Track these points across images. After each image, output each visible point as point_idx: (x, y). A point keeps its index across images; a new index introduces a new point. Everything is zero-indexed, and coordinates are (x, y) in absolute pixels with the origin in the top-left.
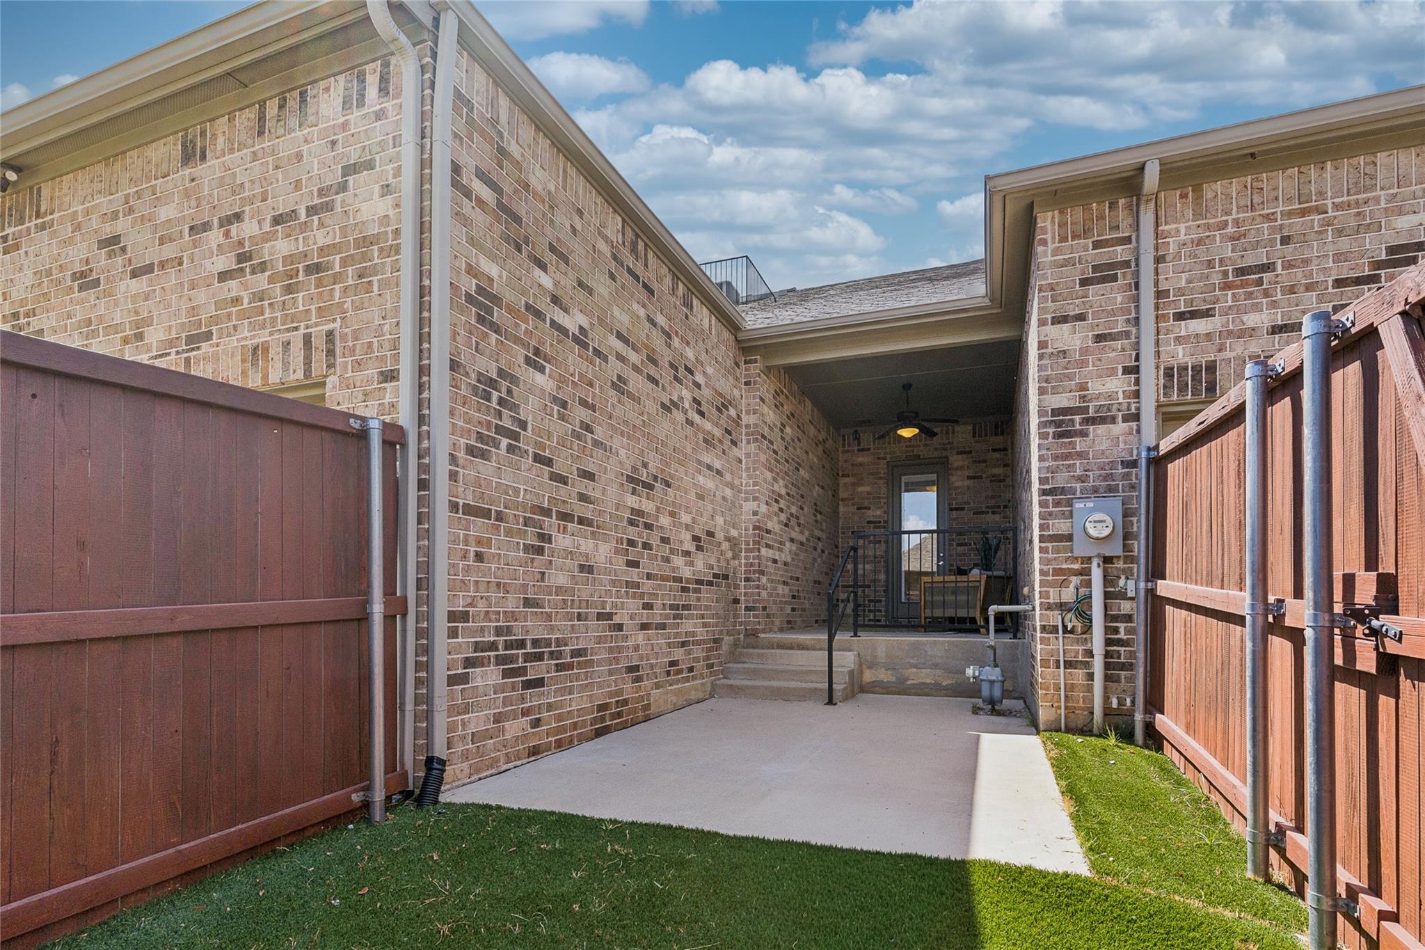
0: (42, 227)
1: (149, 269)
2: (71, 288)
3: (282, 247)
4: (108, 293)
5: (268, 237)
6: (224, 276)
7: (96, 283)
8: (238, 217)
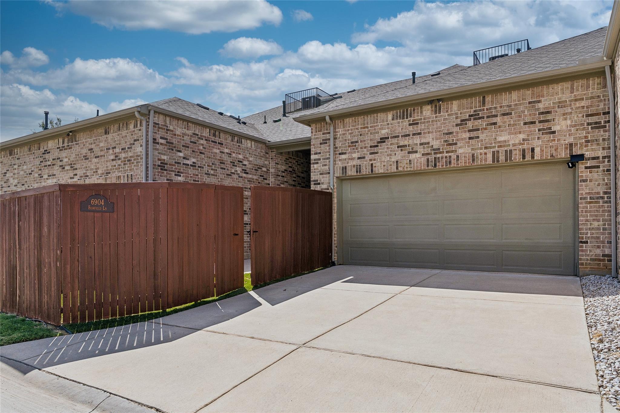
0: (77, 144)
1: (98, 157)
2: (83, 159)
3: (123, 155)
4: (91, 161)
5: (121, 153)
6: (113, 160)
7: (88, 159)
8: (115, 148)
